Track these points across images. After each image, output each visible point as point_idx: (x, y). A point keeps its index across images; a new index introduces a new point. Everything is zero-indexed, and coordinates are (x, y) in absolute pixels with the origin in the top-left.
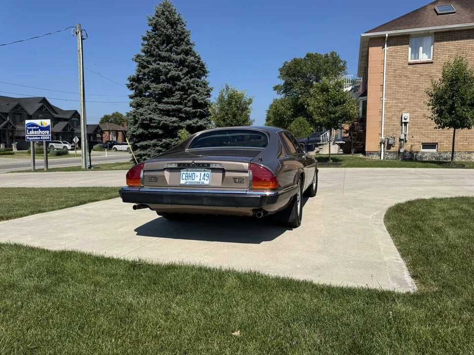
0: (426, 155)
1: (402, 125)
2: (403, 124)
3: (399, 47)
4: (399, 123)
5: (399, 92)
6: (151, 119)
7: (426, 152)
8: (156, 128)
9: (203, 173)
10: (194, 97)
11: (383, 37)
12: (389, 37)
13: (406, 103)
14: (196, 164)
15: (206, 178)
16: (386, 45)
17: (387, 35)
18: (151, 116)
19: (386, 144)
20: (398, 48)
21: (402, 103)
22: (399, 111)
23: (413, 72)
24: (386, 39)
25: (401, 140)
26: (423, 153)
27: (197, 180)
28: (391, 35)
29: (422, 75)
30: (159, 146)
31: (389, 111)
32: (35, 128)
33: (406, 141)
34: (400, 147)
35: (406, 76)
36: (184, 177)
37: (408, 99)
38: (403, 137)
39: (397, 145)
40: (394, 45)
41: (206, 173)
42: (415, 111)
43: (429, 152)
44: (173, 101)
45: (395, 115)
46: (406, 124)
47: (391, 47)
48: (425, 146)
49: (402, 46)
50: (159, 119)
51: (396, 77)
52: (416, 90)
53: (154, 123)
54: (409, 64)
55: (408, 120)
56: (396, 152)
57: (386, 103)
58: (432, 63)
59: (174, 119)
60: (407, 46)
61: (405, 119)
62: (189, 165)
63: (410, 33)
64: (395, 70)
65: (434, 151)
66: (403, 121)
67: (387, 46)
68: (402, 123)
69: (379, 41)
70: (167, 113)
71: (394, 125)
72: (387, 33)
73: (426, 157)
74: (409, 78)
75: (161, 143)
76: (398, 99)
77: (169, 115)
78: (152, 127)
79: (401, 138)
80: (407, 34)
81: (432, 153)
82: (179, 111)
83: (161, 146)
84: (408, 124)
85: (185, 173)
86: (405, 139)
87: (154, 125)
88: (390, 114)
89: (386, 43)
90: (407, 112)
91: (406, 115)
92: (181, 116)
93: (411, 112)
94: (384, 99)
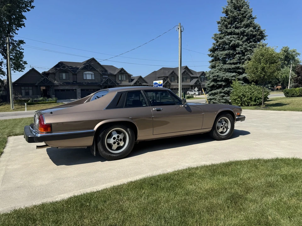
6: (218, 76)
8: (221, 81)
10: (248, 57)
18: (217, 74)
30: (223, 93)
32: (157, 85)
44: (233, 62)
50: (224, 75)
53: (220, 78)
59: (234, 74)
70: (229, 70)
75: (224, 91)
77: (230, 72)
78: (218, 81)
82: (238, 68)
83: (224, 93)
87: (219, 79)
92: (239, 71)
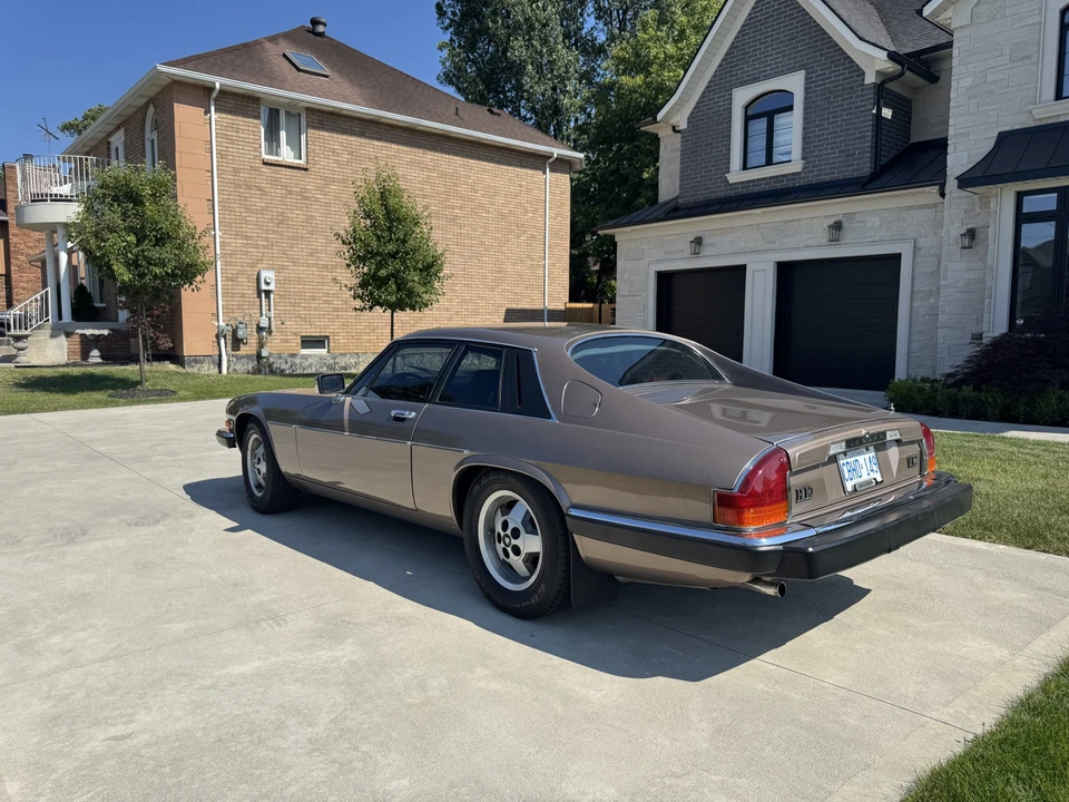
0: (310, 360)
1: (259, 297)
2: (263, 295)
3: (240, 118)
4: (252, 292)
5: (247, 222)
7: (310, 356)
11: (209, 89)
12: (221, 91)
13: (264, 247)
16: (213, 108)
17: (218, 85)
19: (229, 337)
20: (240, 120)
21: (257, 247)
22: (253, 265)
23: (274, 182)
24: (215, 94)
25: (260, 329)
26: (305, 357)
28: (224, 88)
29: (290, 193)
31: (231, 264)
33: (270, 332)
34: (261, 346)
35: (259, 189)
37: (266, 239)
38: (264, 323)
39: (253, 341)
40: (230, 113)
42: (284, 267)
43: (315, 355)
45: (242, 273)
46: (268, 293)
47: (224, 116)
48: (309, 342)
49: (247, 120)
51: (239, 186)
52: (282, 222)
54: (265, 163)
55: (272, 287)
56: (252, 356)
57: (222, 244)
58: (306, 170)
60: (256, 121)
61: (268, 284)
63: (263, 96)
64: (236, 171)
65: (323, 351)
66: (264, 287)
67: (216, 111)
68: (259, 291)
69: (201, 95)
71: (243, 295)
72: (218, 81)
73: (310, 366)
74: (265, 193)
76: (246, 238)
79: (262, 325)
80: (258, 95)
81: (321, 357)
84: (272, 296)
86: (270, 327)
88: (232, 270)
89: (212, 103)
90: (268, 269)
91: (267, 274)
93: (278, 270)
94: (218, 233)
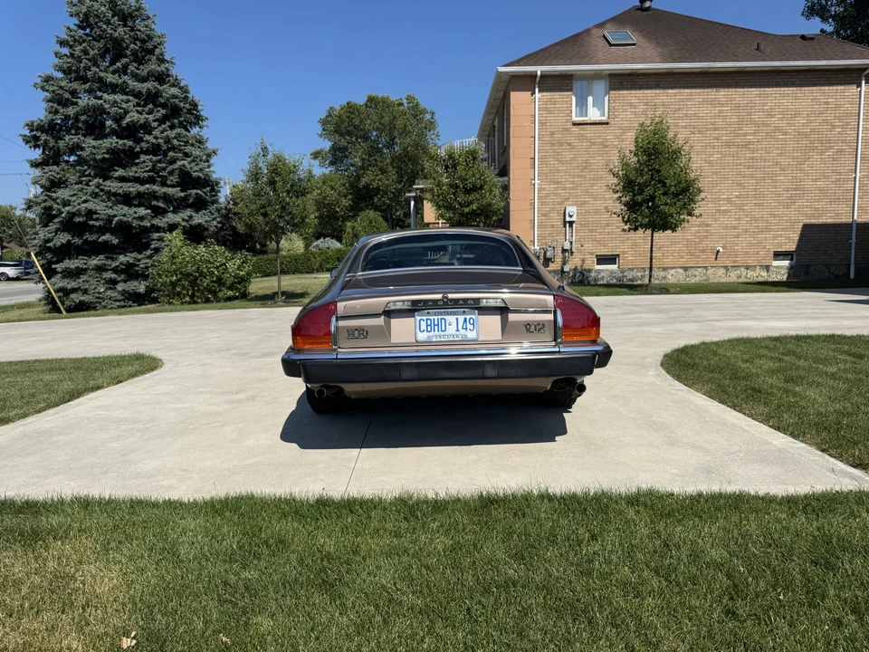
0: (602, 274)
1: (565, 226)
2: (568, 225)
3: (557, 93)
4: (560, 223)
5: (559, 171)
6: (90, 213)
7: (603, 270)
8: (102, 231)
9: (461, 318)
10: (183, 165)
11: (533, 76)
12: (542, 76)
13: (571, 189)
14: (451, 300)
15: (469, 326)
16: (537, 90)
17: (539, 73)
18: (90, 206)
19: (542, 257)
20: (556, 95)
21: (565, 189)
22: (561, 203)
23: (581, 137)
24: (538, 79)
25: (564, 251)
26: (599, 272)
27: (451, 330)
28: (544, 73)
29: (593, 144)
30: (110, 270)
31: (545, 203)
33: (572, 253)
34: (564, 263)
35: (569, 144)
36: (423, 327)
37: (573, 182)
38: (567, 246)
39: (559, 260)
40: (550, 90)
41: (468, 317)
42: (585, 203)
43: (607, 270)
44: (137, 175)
45: (553, 209)
46: (571, 223)
47: (545, 94)
48: (602, 260)
49: (562, 93)
50: (109, 212)
51: (553, 145)
52: (585, 168)
53: (97, 220)
54: (574, 124)
55: (574, 219)
56: (558, 271)
57: (540, 189)
58: (607, 124)
59: (142, 211)
60: (569, 93)
61: (571, 216)
62: (435, 302)
63: (574, 73)
64: (552, 134)
65: (614, 267)
66: (568, 219)
67: (539, 91)
68: (565, 223)
69: (527, 82)
70: (127, 199)
71: (553, 226)
72: (539, 70)
73: (602, 278)
74: (573, 147)
75: (114, 265)
76: (557, 183)
77: (130, 205)
78: (92, 229)
79: (565, 248)
80: (570, 73)
81: (612, 272)
82: (154, 196)
83: (115, 270)
84: (574, 225)
85: (425, 318)
86: (571, 249)
87: (97, 224)
88: (546, 208)
89: (537, 86)
90: (573, 205)
91: (572, 209)
92: (155, 206)
93: (579, 205)
94: (537, 182)
